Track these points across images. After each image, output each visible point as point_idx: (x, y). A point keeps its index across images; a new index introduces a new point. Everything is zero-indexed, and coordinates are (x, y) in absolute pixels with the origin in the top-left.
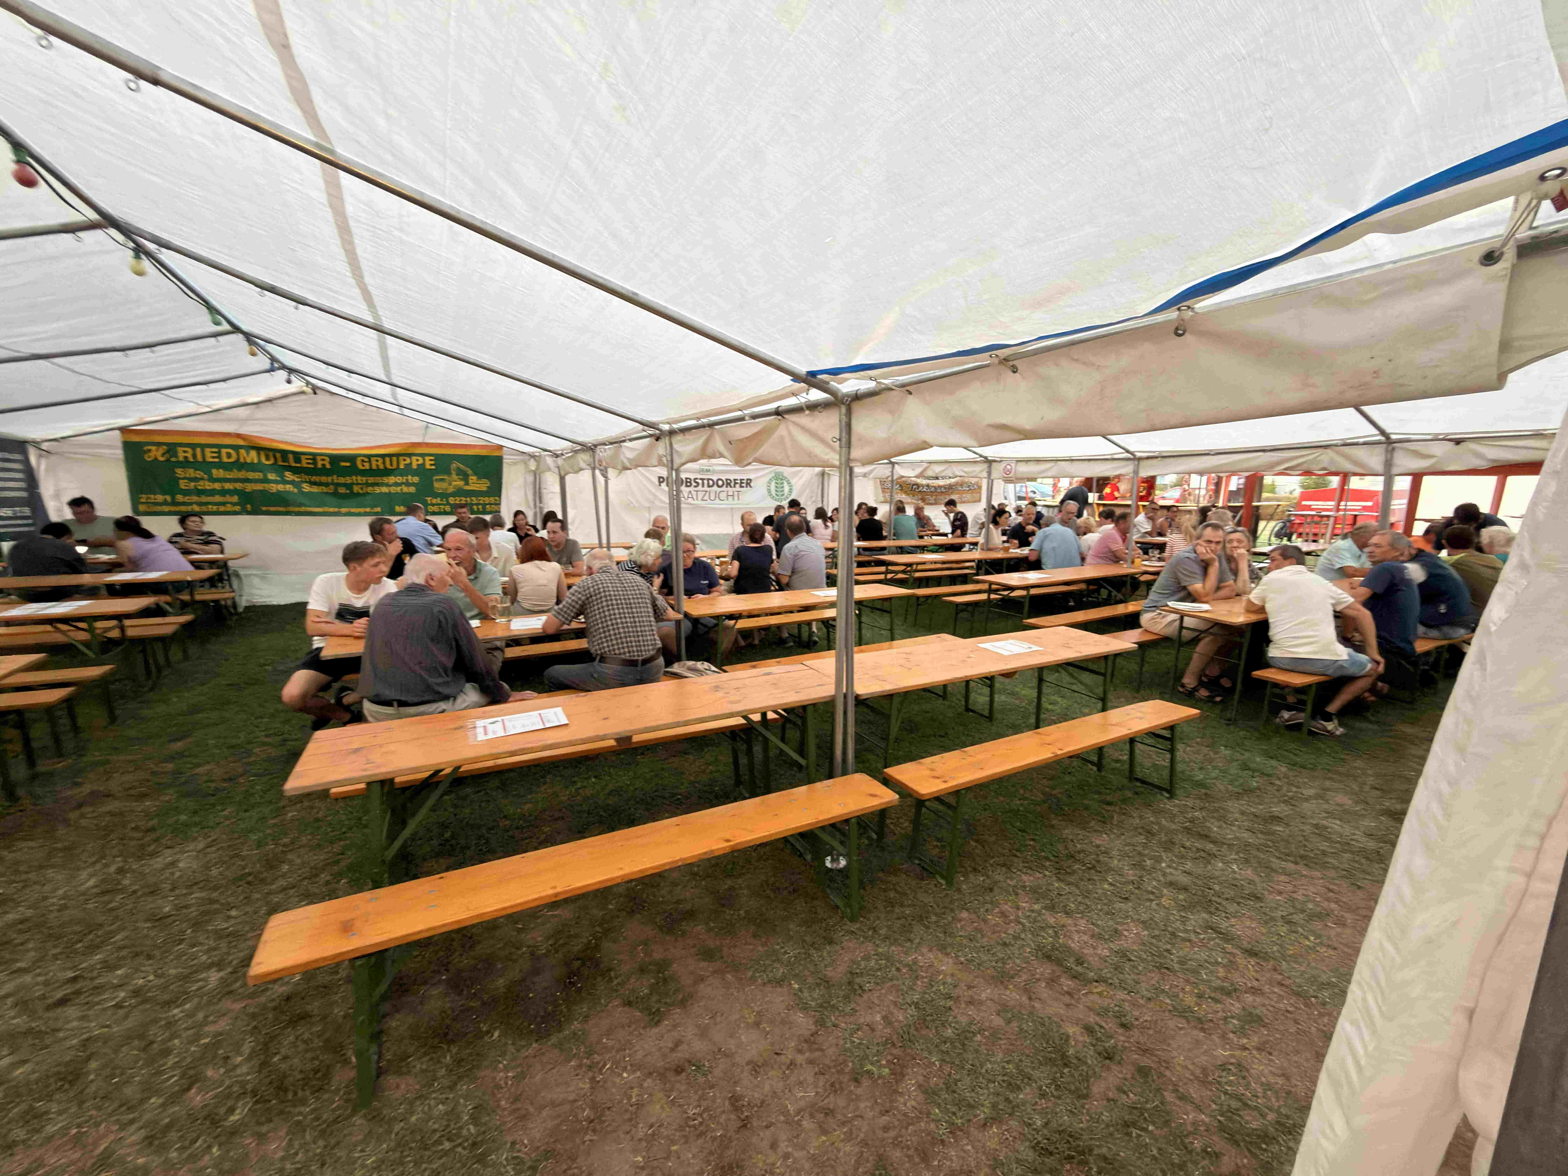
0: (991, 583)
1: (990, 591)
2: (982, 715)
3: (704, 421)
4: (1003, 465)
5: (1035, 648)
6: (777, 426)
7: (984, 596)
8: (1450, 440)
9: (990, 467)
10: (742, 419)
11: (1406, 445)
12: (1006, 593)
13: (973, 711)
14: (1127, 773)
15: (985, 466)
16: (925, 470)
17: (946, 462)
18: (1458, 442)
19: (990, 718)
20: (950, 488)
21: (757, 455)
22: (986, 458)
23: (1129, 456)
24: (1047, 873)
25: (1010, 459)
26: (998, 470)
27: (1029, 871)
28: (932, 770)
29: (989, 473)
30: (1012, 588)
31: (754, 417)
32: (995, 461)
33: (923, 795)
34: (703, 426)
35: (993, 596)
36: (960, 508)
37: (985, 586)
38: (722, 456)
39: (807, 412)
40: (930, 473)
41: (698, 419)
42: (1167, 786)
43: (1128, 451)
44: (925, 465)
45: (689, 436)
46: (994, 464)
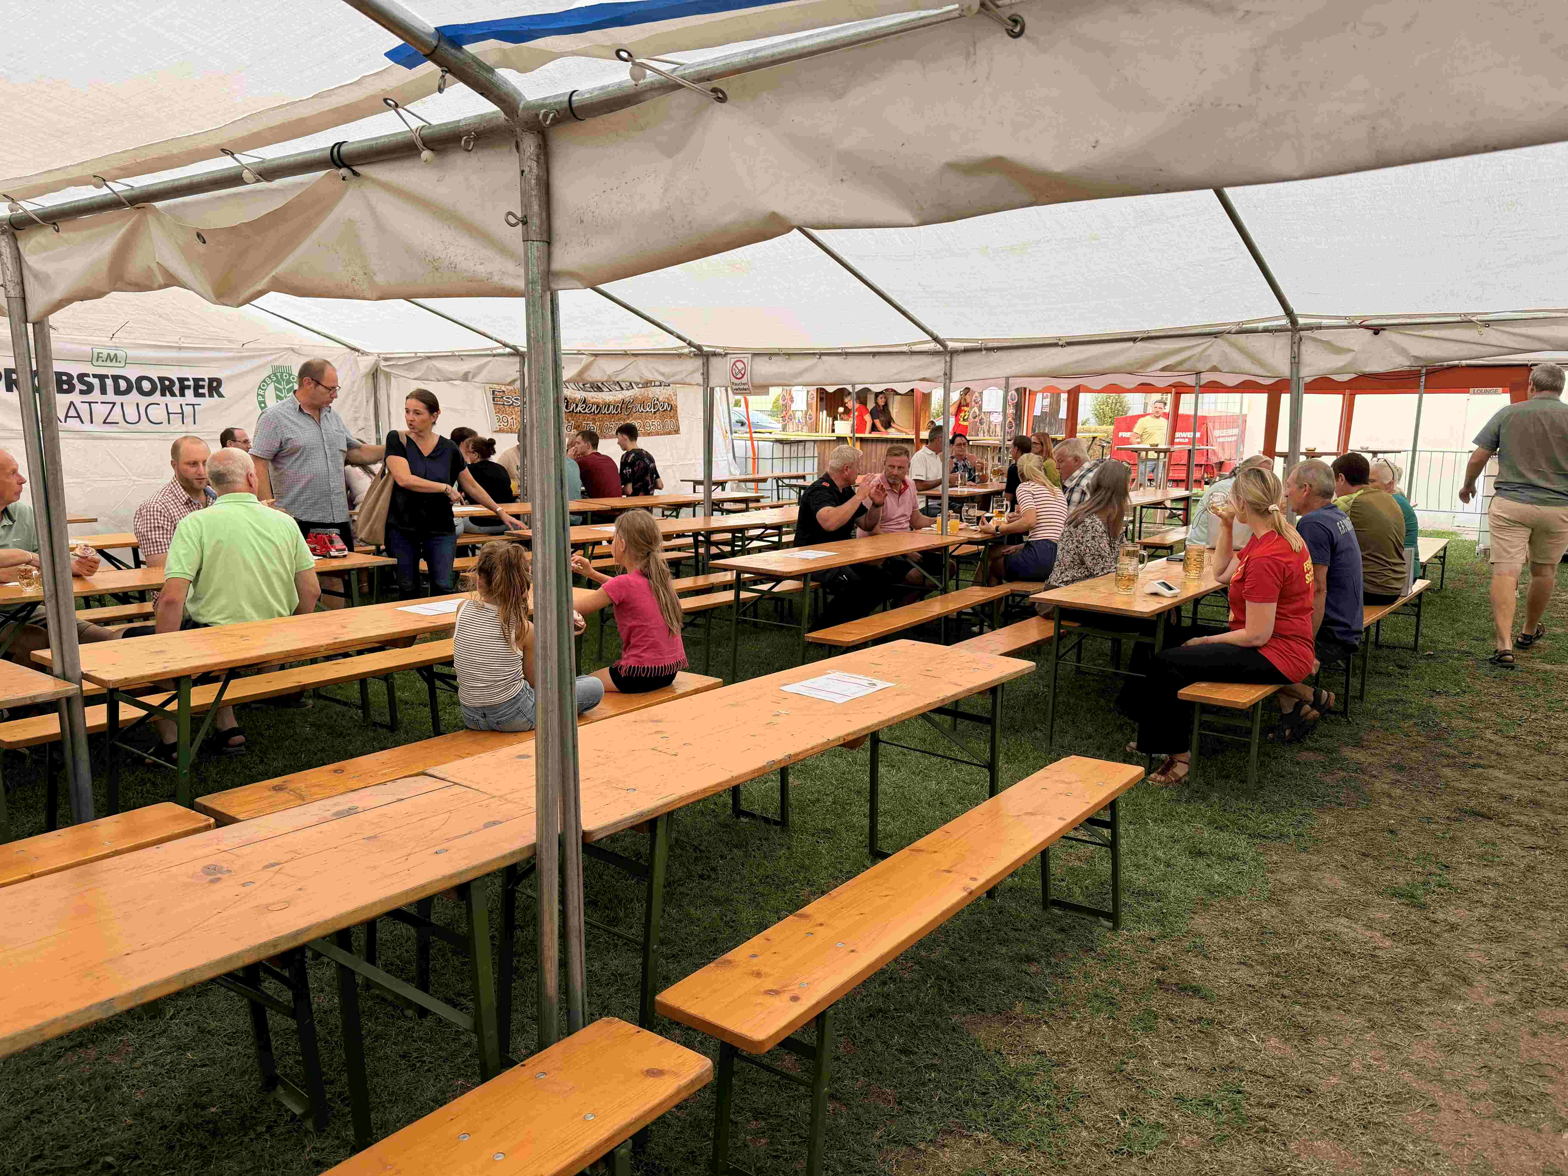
0: (740, 570)
1: (738, 585)
2: (767, 820)
3: (120, 187)
4: (730, 360)
5: (881, 684)
6: (337, 197)
7: (728, 596)
8: (1367, 327)
9: (706, 365)
10: (233, 179)
11: (1317, 334)
12: (765, 587)
13: (750, 815)
14: (1039, 894)
15: (699, 362)
16: (586, 368)
17: (625, 354)
18: (1377, 330)
19: (783, 823)
20: (625, 406)
21: (281, 269)
22: (699, 348)
23: (939, 347)
24: (981, 1136)
25: (743, 351)
26: (720, 370)
27: (950, 1140)
28: (758, 974)
29: (706, 376)
30: (777, 578)
31: (269, 173)
32: (715, 354)
33: (761, 1043)
34: (114, 204)
35: (744, 595)
36: (642, 443)
37: (729, 576)
38: (171, 280)
39: (426, 154)
40: (596, 374)
41: (101, 180)
42: (1109, 907)
43: (936, 339)
44: (586, 360)
45: (69, 234)
46: (714, 361)
